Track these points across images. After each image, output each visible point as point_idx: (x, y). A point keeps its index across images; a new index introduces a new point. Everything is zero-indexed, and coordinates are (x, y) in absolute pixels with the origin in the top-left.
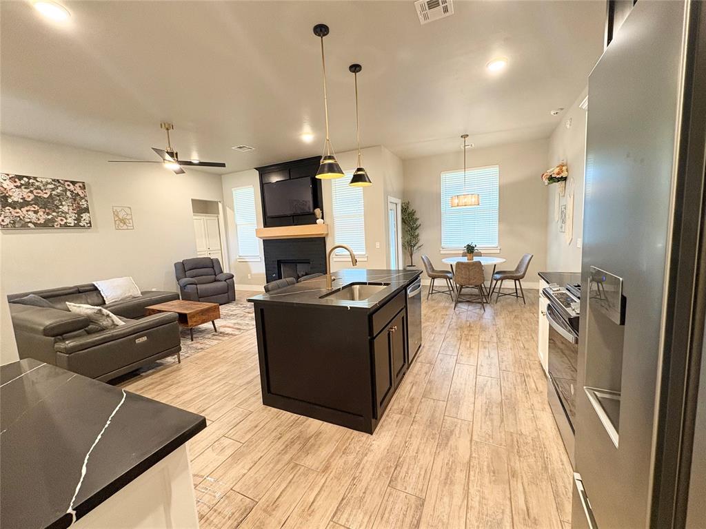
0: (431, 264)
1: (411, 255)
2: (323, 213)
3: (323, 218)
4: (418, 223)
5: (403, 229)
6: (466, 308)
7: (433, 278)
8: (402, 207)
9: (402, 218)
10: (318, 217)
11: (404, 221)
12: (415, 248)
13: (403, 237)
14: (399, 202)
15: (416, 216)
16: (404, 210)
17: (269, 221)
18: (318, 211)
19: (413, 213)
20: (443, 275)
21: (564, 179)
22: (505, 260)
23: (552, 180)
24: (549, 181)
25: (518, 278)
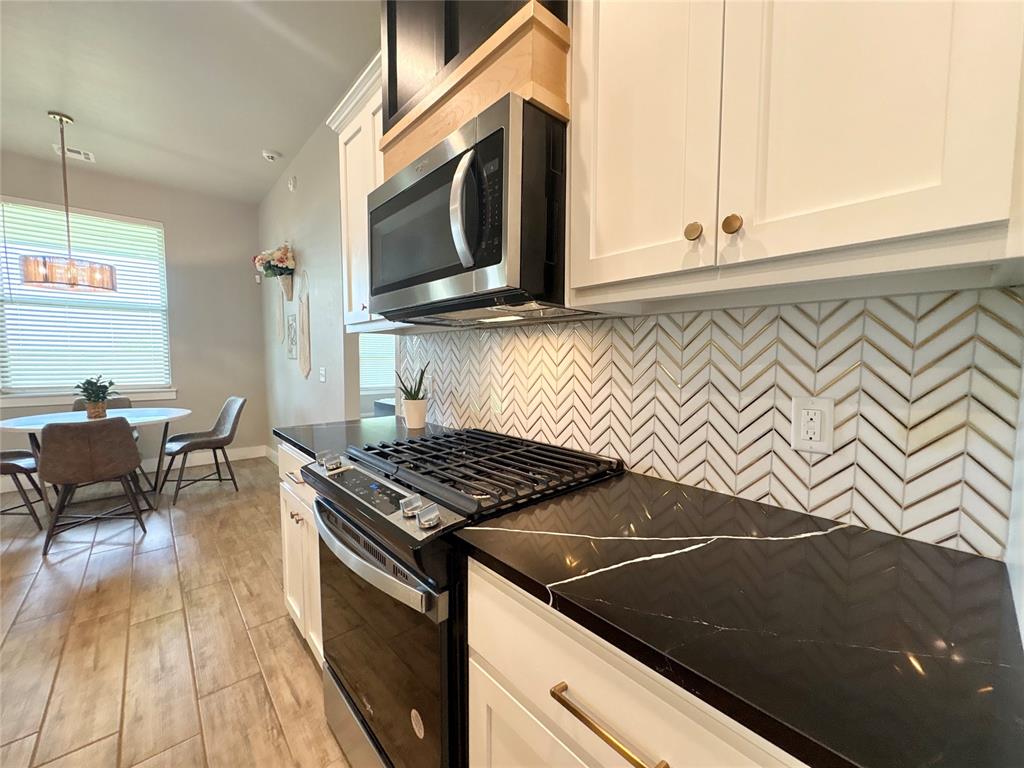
21: (290, 272)
22: (189, 411)
23: (274, 269)
24: (266, 270)
25: (220, 445)
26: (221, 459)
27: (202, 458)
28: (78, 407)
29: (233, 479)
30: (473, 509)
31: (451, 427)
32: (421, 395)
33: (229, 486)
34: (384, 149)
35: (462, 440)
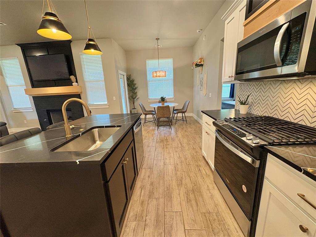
0: (144, 108)
1: (134, 103)
2: (76, 79)
3: (77, 82)
4: (136, 86)
5: (128, 89)
6: (163, 128)
7: (146, 115)
8: (127, 77)
9: (128, 84)
10: (73, 81)
11: (128, 85)
12: (136, 99)
13: (129, 94)
14: (125, 74)
15: (135, 82)
16: (128, 79)
17: (35, 84)
18: (72, 77)
19: (133, 81)
20: (150, 112)
21: (202, 65)
22: (178, 104)
23: (197, 65)
24: (196, 66)
25: (184, 112)
26: (184, 116)
27: (180, 115)
28: (159, 102)
29: (186, 121)
30: (271, 142)
31: (257, 114)
32: (246, 104)
33: (185, 122)
34: (245, 26)
35: (263, 119)
